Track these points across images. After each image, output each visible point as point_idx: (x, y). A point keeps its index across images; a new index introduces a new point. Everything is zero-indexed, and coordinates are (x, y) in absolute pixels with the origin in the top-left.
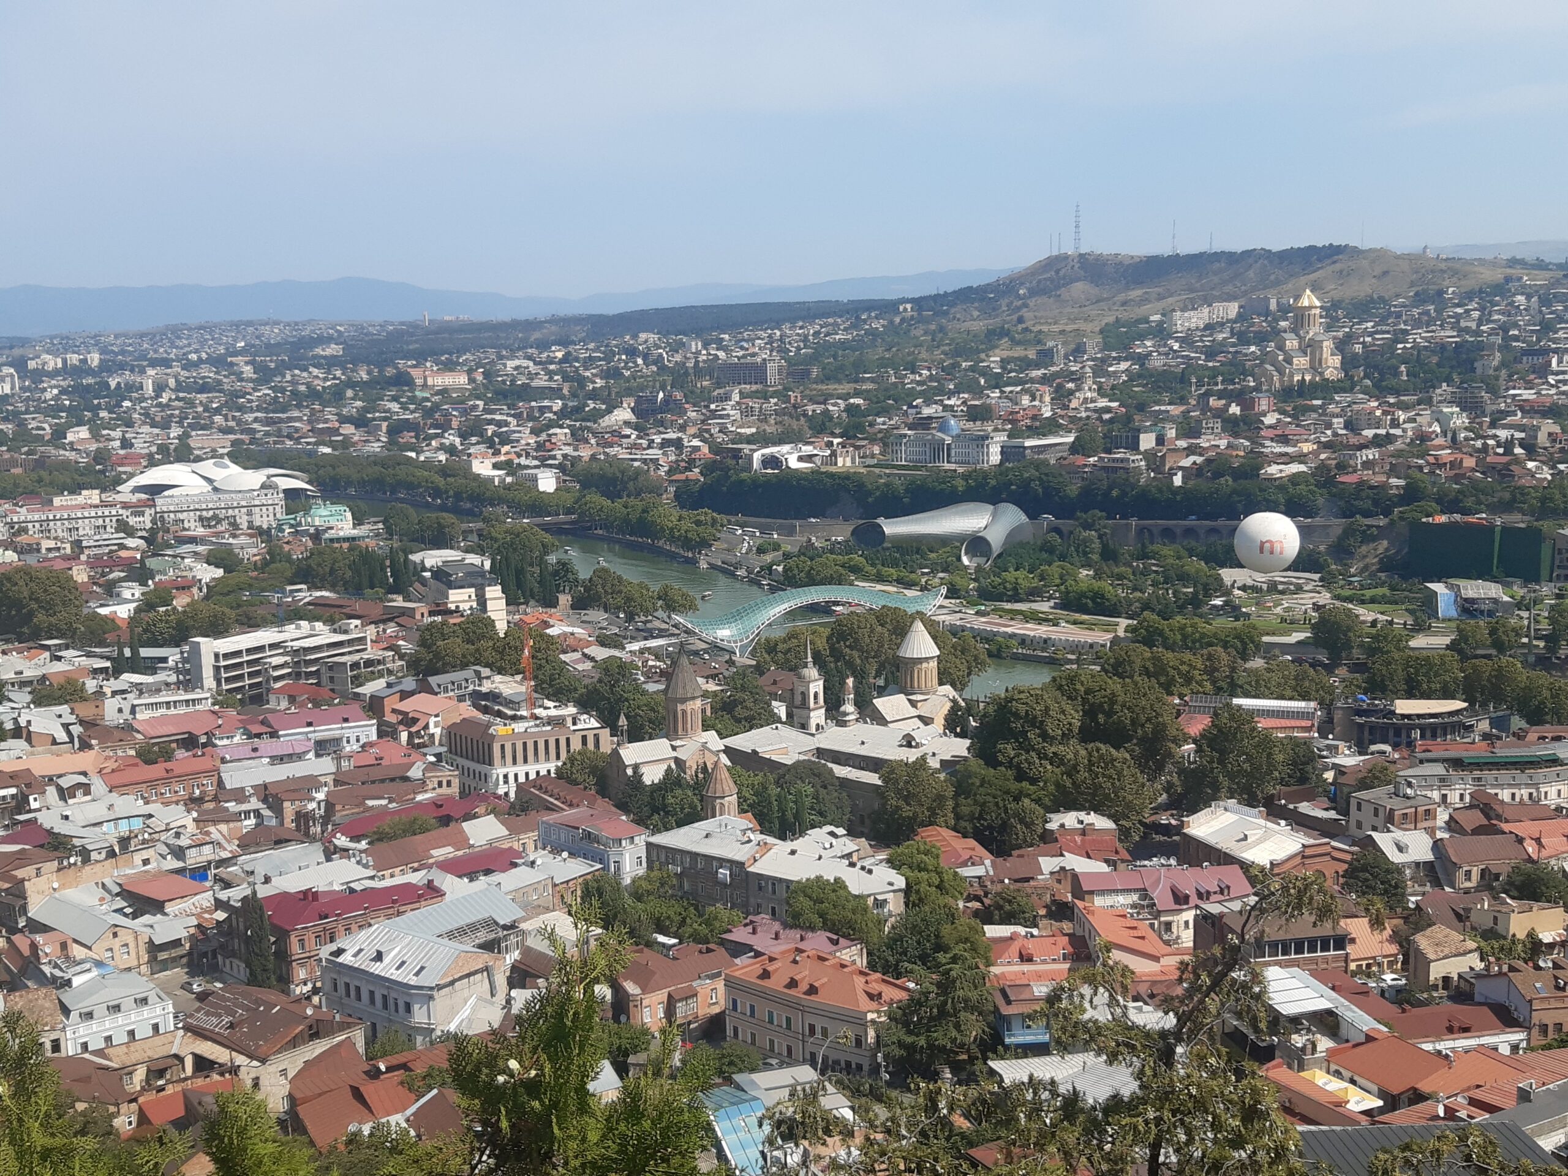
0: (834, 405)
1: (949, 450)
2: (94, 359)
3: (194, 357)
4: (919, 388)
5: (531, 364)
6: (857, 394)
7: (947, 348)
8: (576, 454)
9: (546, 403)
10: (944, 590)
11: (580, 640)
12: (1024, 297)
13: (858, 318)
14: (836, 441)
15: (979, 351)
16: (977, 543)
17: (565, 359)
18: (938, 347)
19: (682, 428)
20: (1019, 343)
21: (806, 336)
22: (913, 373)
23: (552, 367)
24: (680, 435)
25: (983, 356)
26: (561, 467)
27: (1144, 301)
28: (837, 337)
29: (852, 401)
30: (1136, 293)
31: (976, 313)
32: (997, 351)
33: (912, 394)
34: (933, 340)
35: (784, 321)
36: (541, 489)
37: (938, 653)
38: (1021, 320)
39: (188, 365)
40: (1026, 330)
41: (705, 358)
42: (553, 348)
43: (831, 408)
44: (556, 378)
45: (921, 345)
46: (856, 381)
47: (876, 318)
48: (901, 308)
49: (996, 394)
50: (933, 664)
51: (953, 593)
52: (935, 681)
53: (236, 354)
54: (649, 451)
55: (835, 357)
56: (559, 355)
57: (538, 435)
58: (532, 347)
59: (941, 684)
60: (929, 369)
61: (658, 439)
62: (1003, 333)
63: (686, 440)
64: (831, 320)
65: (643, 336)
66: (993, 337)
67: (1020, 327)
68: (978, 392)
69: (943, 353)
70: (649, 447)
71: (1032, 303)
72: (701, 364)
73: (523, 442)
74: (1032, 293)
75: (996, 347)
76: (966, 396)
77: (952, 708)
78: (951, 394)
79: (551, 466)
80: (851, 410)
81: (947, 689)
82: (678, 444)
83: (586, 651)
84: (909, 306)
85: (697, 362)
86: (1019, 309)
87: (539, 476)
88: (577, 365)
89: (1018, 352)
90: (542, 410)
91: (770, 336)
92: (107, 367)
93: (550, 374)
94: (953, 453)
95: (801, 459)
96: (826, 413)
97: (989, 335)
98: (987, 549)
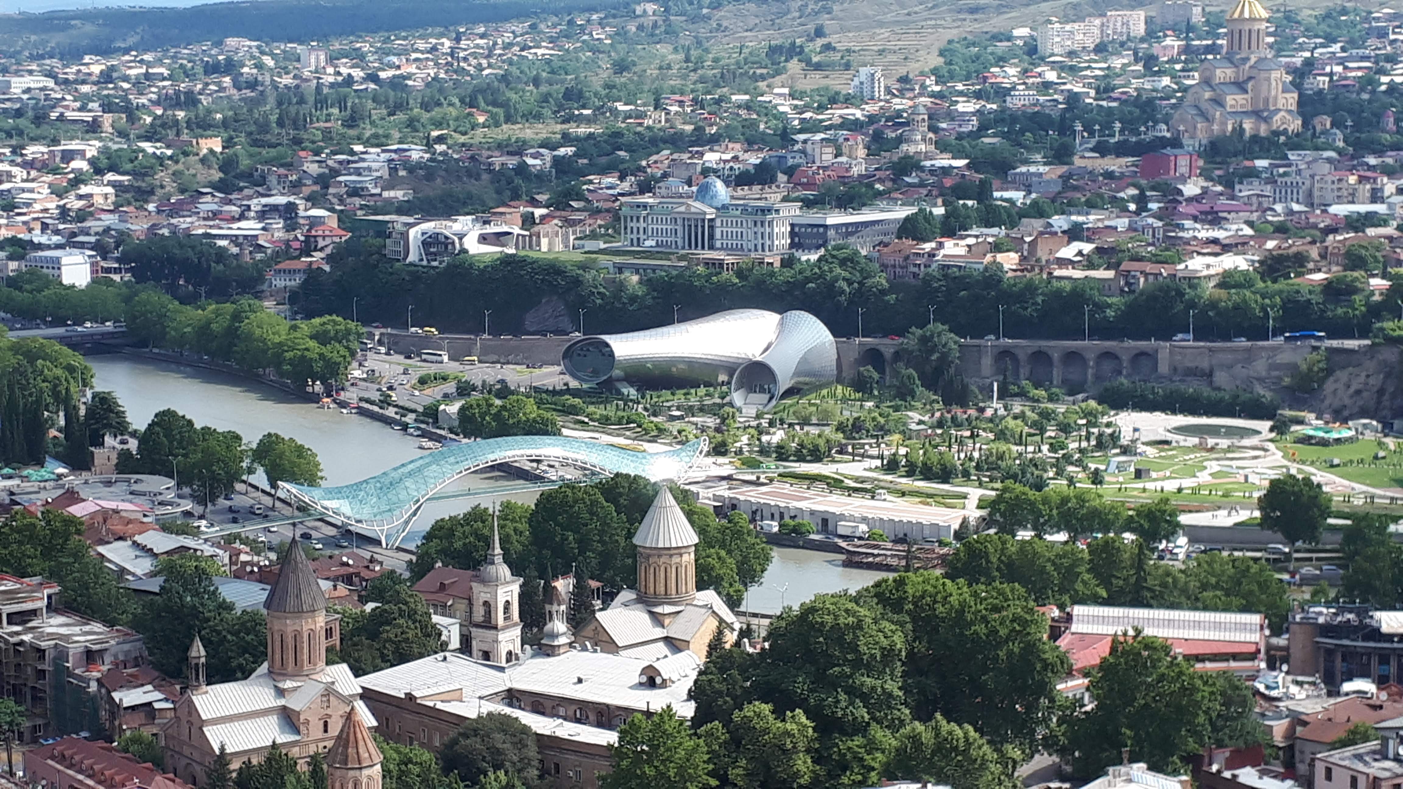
0: (534, 156)
1: (712, 228)
4: (667, 133)
5: (51, 83)
6: (573, 139)
7: (708, 73)
8: (122, 226)
9: (74, 145)
10: (705, 443)
11: (129, 522)
13: (571, 23)
14: (539, 212)
15: (757, 78)
16: (757, 375)
17: (107, 77)
18: (695, 70)
19: (295, 187)
20: (818, 67)
21: (491, 50)
22: (657, 109)
23: (85, 89)
24: (292, 199)
25: (762, 85)
26: (101, 249)
27: (1004, 6)
28: (540, 52)
29: (562, 151)
31: (752, 20)
32: (784, 79)
33: (657, 143)
34: (687, 60)
36: (66, 281)
37: (696, 540)
38: (819, 33)
40: (828, 47)
41: (331, 79)
42: (87, 59)
43: (530, 161)
44: (91, 105)
45: (668, 68)
46: (568, 120)
47: (600, 23)
48: (638, 10)
50: (689, 558)
51: (718, 448)
52: (692, 583)
54: (243, 224)
55: (537, 83)
56: (96, 69)
57: (60, 196)
58: (51, 57)
59: (701, 586)
60: (681, 104)
61: (256, 204)
62: (794, 51)
63: (301, 207)
64: (525, 27)
65: (231, 42)
66: (777, 57)
67: (820, 42)
68: (754, 139)
69: (702, 80)
70: (242, 217)
71: (836, 6)
72: (326, 90)
73: (37, 207)
75: (783, 72)
77: (717, 626)
79: (82, 245)
80: (563, 166)
81: (710, 596)
82: (289, 212)
83: (138, 538)
84: (649, 7)
85: (319, 87)
86: (817, 14)
87: (64, 261)
88: (126, 85)
90: (68, 156)
93: (82, 99)
94: (718, 234)
95: (483, 239)
96: (522, 169)
97: (773, 53)
98: (770, 380)
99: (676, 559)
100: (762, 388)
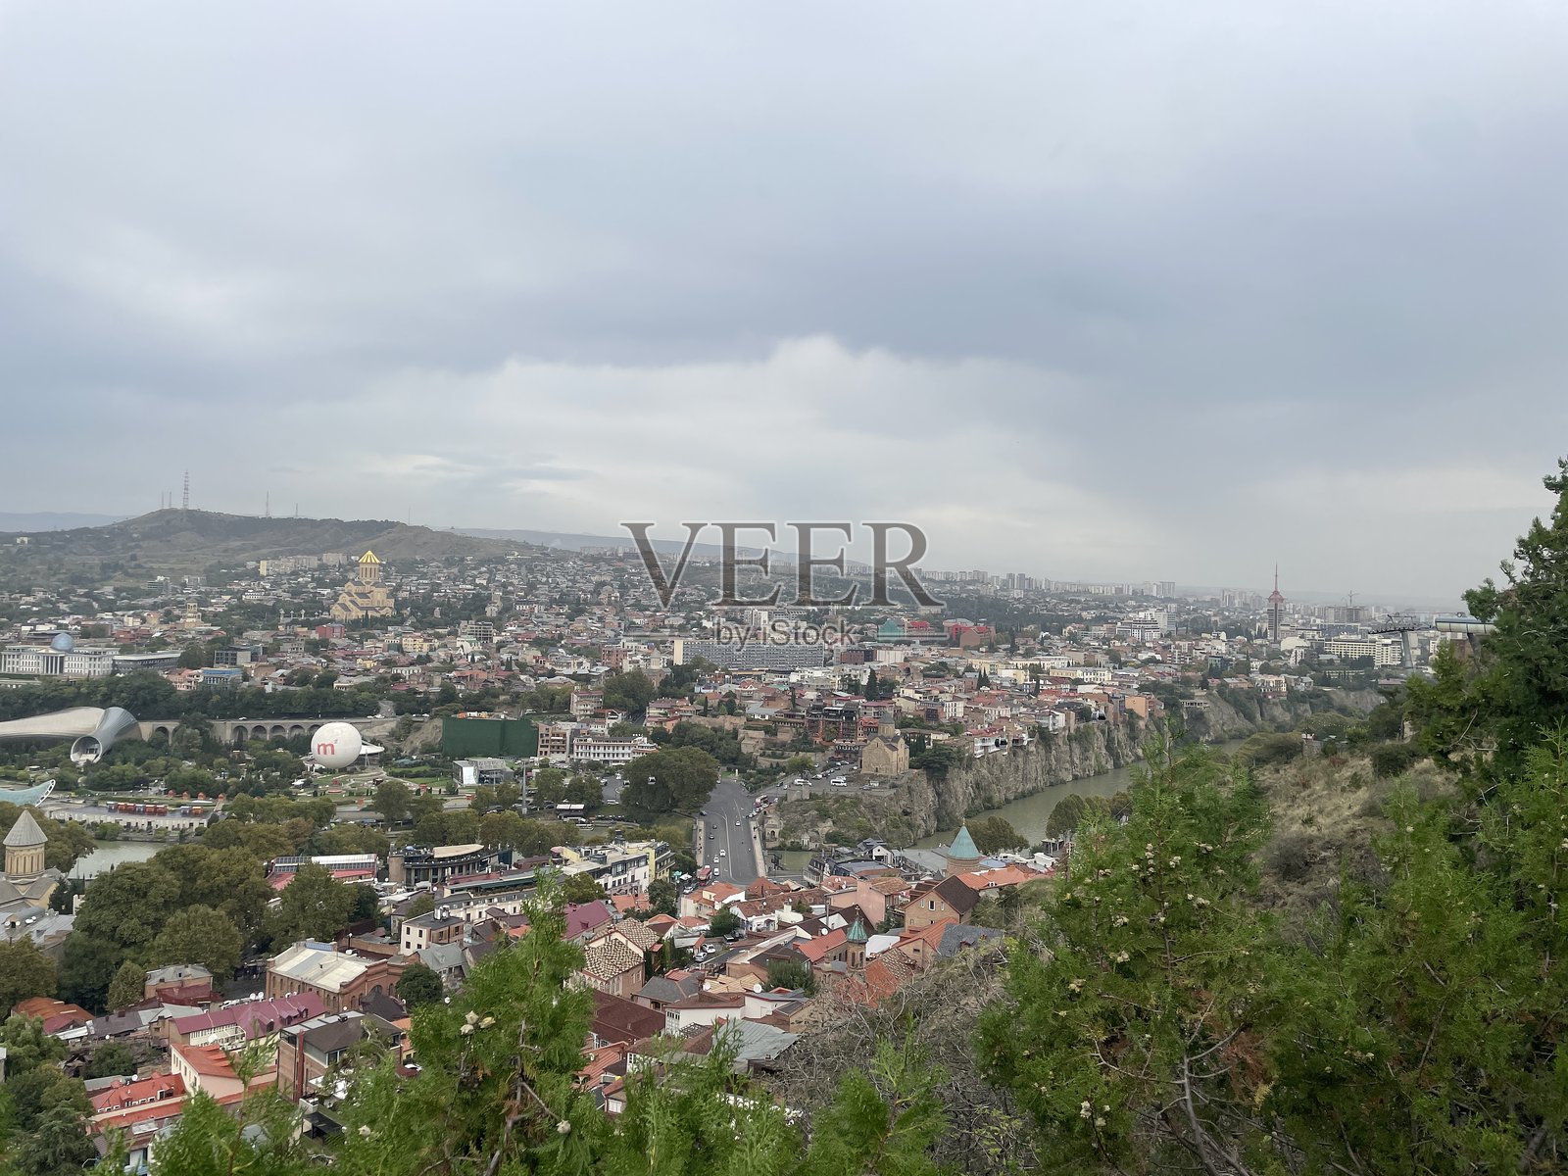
1: (61, 662)
4: (35, 609)
7: (63, 576)
10: (52, 784)
12: (137, 540)
15: (93, 581)
16: (86, 743)
18: (54, 575)
20: (131, 576)
22: (28, 595)
25: (97, 585)
27: (242, 549)
30: (235, 544)
31: (91, 550)
32: (112, 582)
33: (28, 614)
34: (50, 569)
37: (47, 839)
40: (139, 566)
45: (38, 572)
48: (18, 541)
49: (108, 616)
50: (40, 849)
51: (63, 786)
52: (42, 865)
59: (47, 867)
60: (45, 592)
62: (116, 567)
66: (108, 570)
67: (133, 563)
68: (90, 613)
69: (59, 580)
71: (144, 544)
74: (146, 536)
75: (110, 578)
76: (80, 617)
77: (58, 888)
78: (65, 614)
81: (55, 870)
84: (26, 539)
86: (132, 548)
89: (131, 583)
94: (66, 665)
97: (104, 567)
98: (96, 746)
99: (32, 851)
100: (92, 751)
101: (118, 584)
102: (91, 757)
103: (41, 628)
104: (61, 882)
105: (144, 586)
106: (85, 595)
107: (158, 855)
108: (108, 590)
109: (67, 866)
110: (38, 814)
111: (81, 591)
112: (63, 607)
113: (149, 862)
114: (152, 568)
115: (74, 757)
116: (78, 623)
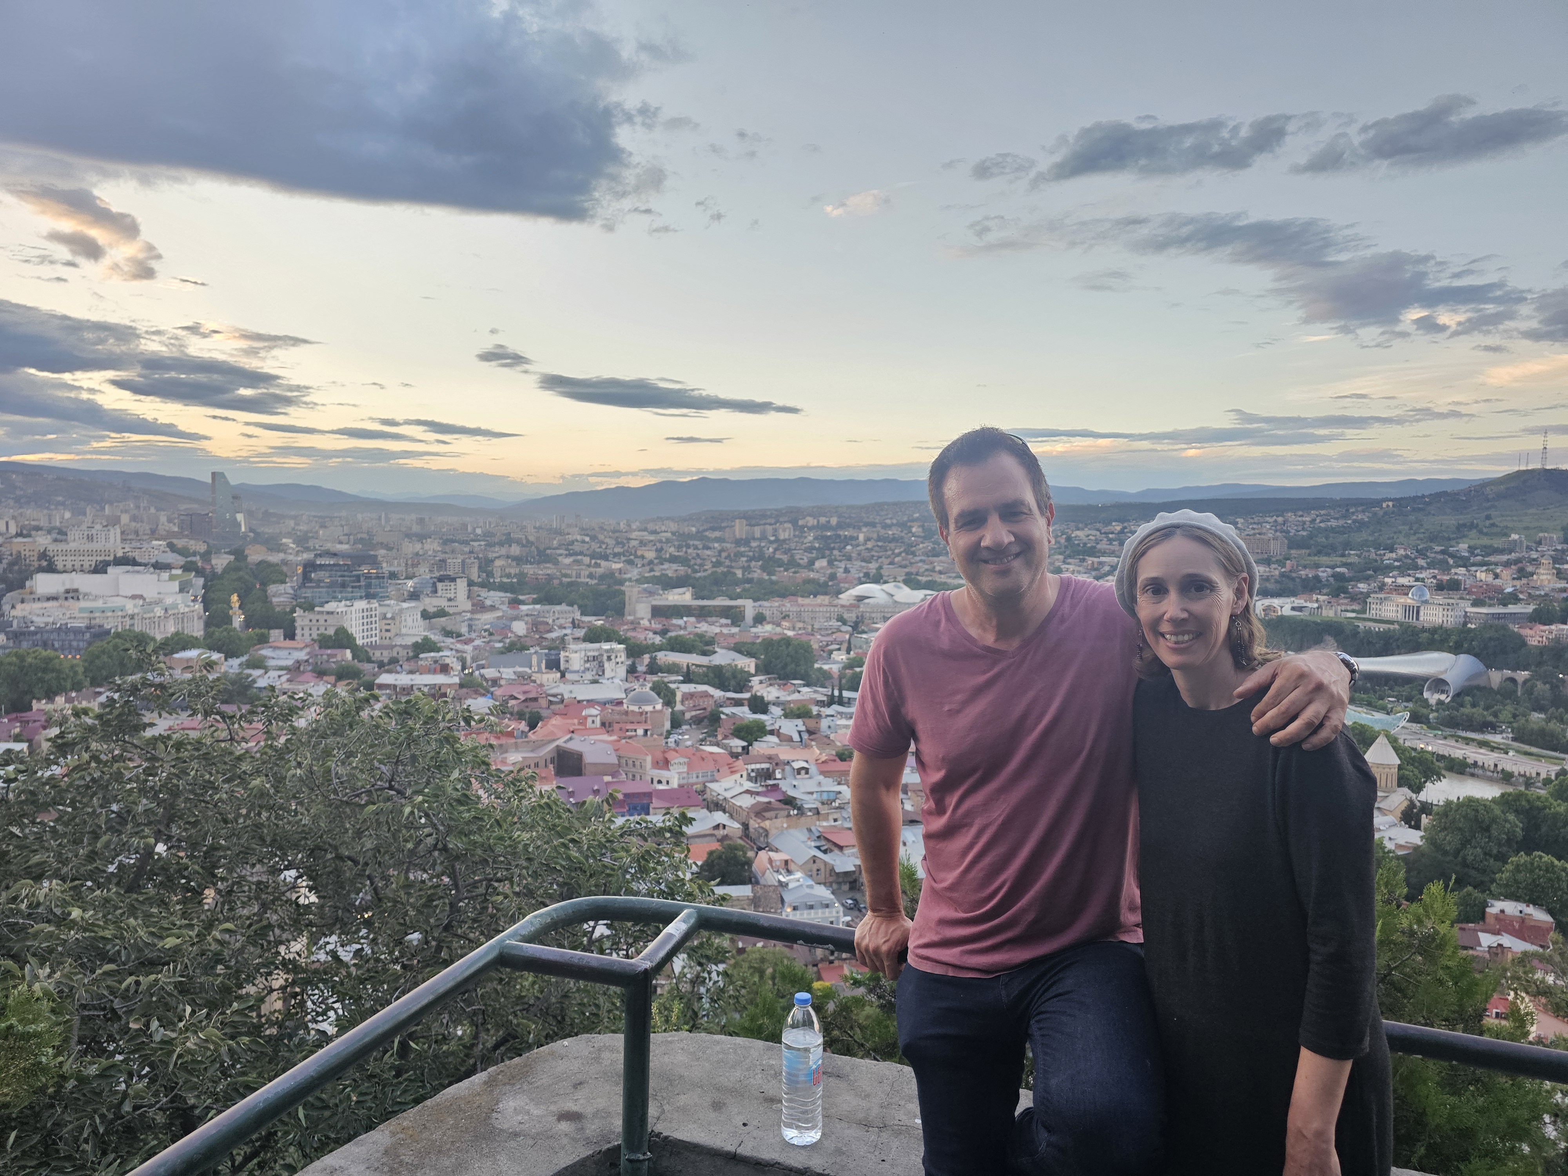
0: (1323, 572)
1: (1418, 610)
2: (834, 521)
3: (888, 522)
4: (1396, 564)
6: (1344, 565)
7: (1422, 536)
10: (1407, 715)
12: (1493, 500)
13: (1347, 510)
14: (1323, 598)
15: (1449, 539)
16: (1439, 684)
18: (1415, 534)
20: (1486, 534)
21: (1304, 523)
22: (1391, 552)
25: (1453, 543)
28: (1329, 524)
29: (1338, 570)
31: (1448, 511)
32: (1467, 540)
33: (1390, 568)
34: (1411, 529)
35: (1288, 511)
37: (1399, 762)
38: (1488, 517)
39: (886, 527)
40: (1493, 525)
43: (1320, 574)
45: (1400, 532)
46: (1343, 555)
47: (1363, 511)
48: (1384, 505)
49: (1462, 570)
50: (1394, 770)
51: (1415, 718)
52: (1395, 783)
53: (913, 521)
55: (1327, 538)
58: (1099, 523)
59: (1399, 785)
60: (1405, 549)
62: (1472, 526)
64: (1322, 512)
66: (1463, 529)
67: (1488, 523)
68: (1446, 568)
71: (1499, 504)
74: (1501, 497)
75: (1464, 536)
76: (1436, 571)
77: (1408, 806)
78: (1422, 569)
80: (1338, 577)
81: (1405, 790)
84: (1391, 504)
86: (1487, 508)
89: (1485, 541)
91: (1276, 521)
92: (840, 526)
93: (1110, 541)
94: (1421, 613)
95: (1293, 609)
96: (1317, 578)
97: (1460, 527)
98: (1447, 688)
99: (1387, 770)
100: (1443, 692)
101: (1472, 543)
102: (1443, 697)
103: (1402, 581)
104: (1411, 801)
105: (1498, 543)
106: (1443, 552)
107: (1503, 795)
108: (1463, 547)
109: (1417, 789)
110: (1393, 741)
111: (1438, 548)
112: (1421, 562)
113: (1494, 800)
114: (1507, 527)
115: (1426, 695)
116: (1434, 577)
